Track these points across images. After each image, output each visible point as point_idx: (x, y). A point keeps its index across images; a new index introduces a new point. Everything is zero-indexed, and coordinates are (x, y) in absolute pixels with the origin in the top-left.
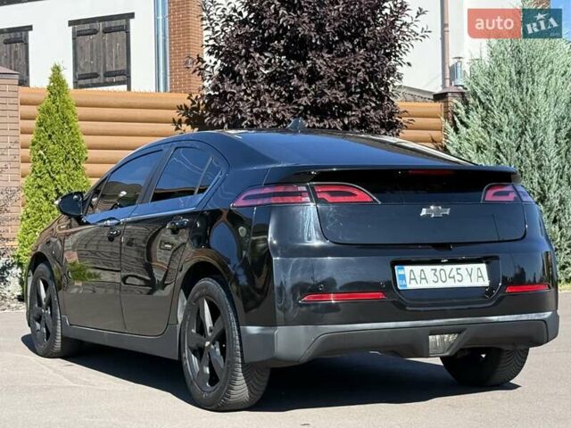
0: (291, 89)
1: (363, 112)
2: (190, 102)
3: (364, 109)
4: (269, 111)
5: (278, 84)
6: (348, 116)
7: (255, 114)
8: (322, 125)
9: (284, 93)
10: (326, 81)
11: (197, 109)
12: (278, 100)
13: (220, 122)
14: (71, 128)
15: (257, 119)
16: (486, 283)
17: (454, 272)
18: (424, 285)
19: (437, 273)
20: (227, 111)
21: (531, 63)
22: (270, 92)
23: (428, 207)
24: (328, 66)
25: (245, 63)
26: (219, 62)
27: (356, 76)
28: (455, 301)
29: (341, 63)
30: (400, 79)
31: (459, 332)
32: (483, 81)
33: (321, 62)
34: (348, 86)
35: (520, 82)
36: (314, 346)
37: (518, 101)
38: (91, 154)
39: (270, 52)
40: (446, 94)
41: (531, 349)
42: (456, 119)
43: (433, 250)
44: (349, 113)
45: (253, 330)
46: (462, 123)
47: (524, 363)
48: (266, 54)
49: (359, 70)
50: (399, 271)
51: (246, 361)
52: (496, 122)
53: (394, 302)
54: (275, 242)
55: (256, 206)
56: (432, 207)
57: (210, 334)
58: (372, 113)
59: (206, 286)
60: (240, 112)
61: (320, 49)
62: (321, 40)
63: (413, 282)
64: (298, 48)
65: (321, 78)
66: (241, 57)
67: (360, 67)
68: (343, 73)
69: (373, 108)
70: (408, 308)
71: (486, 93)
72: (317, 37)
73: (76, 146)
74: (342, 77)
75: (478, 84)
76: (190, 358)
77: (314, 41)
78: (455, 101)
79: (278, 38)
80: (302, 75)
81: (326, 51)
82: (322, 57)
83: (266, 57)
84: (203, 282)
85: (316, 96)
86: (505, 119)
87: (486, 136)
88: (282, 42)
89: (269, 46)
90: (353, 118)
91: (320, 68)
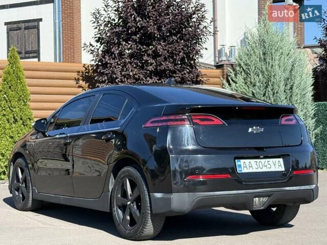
0: (143, 61)
1: (182, 75)
2: (84, 69)
3: (183, 73)
4: (131, 74)
5: (136, 59)
6: (175, 77)
7: (123, 75)
8: (160, 81)
9: (139, 64)
10: (163, 57)
11: (88, 73)
12: (136, 68)
13: (104, 79)
14: (22, 82)
15: (124, 78)
16: (283, 169)
17: (266, 163)
18: (251, 170)
19: (258, 164)
20: (107, 74)
21: (271, 49)
22: (130, 63)
23: (252, 127)
24: (163, 49)
25: (117, 48)
26: (102, 46)
27: (179, 55)
28: (267, 179)
29: (171, 48)
30: (202, 57)
31: (269, 196)
32: (245, 58)
33: (160, 47)
34: (175, 60)
35: (265, 59)
36: (193, 204)
37: (264, 69)
38: (32, 97)
39: (131, 41)
40: (223, 65)
41: (301, 205)
42: (230, 79)
43: (256, 151)
44: (175, 75)
45: (158, 195)
46: (233, 81)
47: (297, 213)
48: (129, 42)
49: (180, 52)
50: (238, 162)
51: (154, 212)
52: (252, 80)
53: (236, 180)
54: (171, 147)
55: (159, 126)
56: (254, 128)
57: (130, 198)
58: (187, 75)
59: (128, 171)
60: (115, 74)
61: (159, 40)
62: (159, 34)
63: (245, 168)
64: (147, 39)
65: (160, 56)
66: (115, 44)
67: (180, 50)
68: (172, 53)
69: (188, 72)
70: (243, 183)
71: (246, 65)
72: (158, 33)
73: (25, 93)
74: (172, 55)
75: (241, 60)
76: (117, 211)
77: (156, 35)
78: (229, 69)
79: (135, 33)
80: (149, 54)
81: (163, 41)
82: (161, 44)
83: (129, 44)
84: (125, 169)
85: (157, 66)
86: (257, 79)
87: (247, 88)
88: (138, 36)
89: (131, 38)
90: (177, 78)
91: (159, 50)
